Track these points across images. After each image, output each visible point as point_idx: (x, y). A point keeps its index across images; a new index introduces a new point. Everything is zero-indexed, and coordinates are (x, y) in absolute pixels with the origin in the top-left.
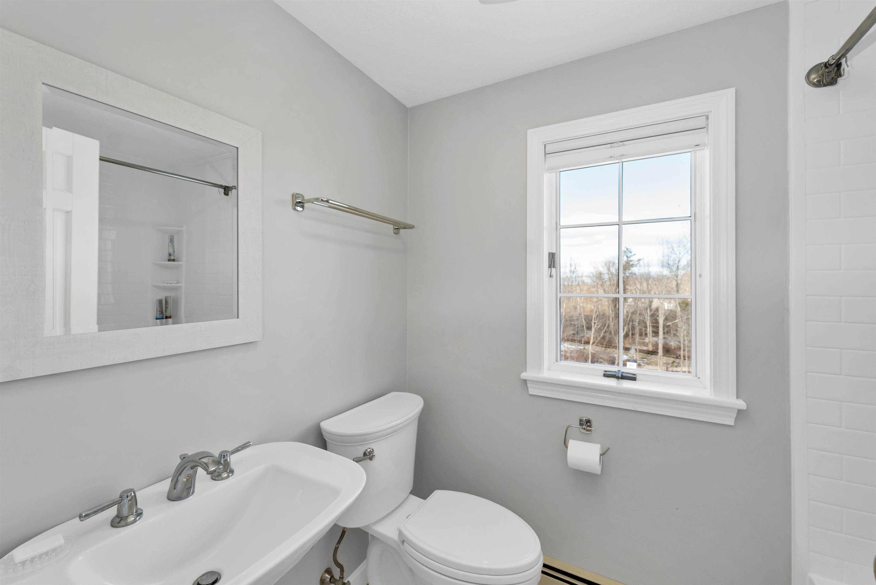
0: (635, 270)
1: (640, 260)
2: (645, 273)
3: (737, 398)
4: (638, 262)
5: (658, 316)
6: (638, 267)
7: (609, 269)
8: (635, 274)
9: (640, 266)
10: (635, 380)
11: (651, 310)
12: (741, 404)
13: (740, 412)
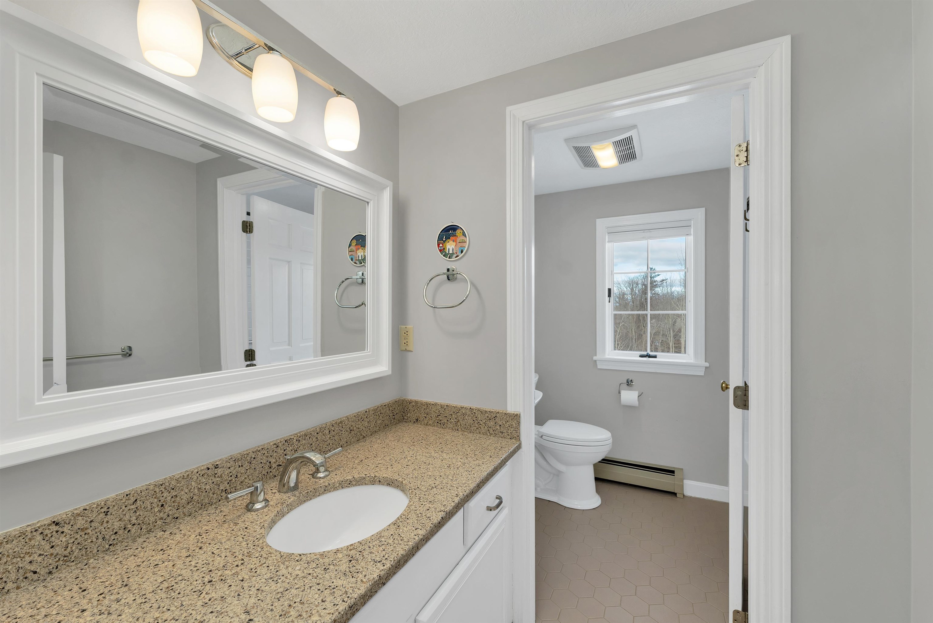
0: (658, 290)
1: (663, 280)
2: (668, 293)
3: (705, 362)
4: (661, 283)
5: (680, 337)
6: (661, 288)
7: (632, 289)
8: (658, 294)
9: (663, 287)
10: (656, 358)
11: (674, 331)
12: (707, 364)
13: (706, 368)
